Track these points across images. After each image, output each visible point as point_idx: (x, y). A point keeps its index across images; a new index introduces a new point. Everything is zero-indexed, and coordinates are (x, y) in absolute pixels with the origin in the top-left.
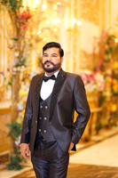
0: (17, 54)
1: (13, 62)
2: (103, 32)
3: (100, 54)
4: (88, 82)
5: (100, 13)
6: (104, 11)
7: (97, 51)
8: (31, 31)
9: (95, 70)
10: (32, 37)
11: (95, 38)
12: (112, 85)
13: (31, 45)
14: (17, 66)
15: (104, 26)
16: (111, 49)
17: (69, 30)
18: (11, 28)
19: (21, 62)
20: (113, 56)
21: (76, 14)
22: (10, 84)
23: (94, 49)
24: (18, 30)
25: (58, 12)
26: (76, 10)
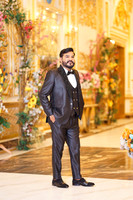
0: (22, 58)
1: (19, 65)
2: (98, 36)
3: (97, 55)
4: (85, 81)
5: (97, 17)
6: (101, 15)
7: (94, 53)
8: (33, 39)
9: (92, 71)
10: (34, 44)
11: (91, 41)
12: (110, 84)
13: (33, 51)
14: (23, 67)
15: (101, 30)
16: (106, 51)
17: (67, 35)
18: (17, 36)
19: (26, 65)
20: (109, 57)
21: (73, 20)
22: (17, 82)
23: (91, 51)
24: (23, 39)
25: (57, 20)
26: (73, 17)
